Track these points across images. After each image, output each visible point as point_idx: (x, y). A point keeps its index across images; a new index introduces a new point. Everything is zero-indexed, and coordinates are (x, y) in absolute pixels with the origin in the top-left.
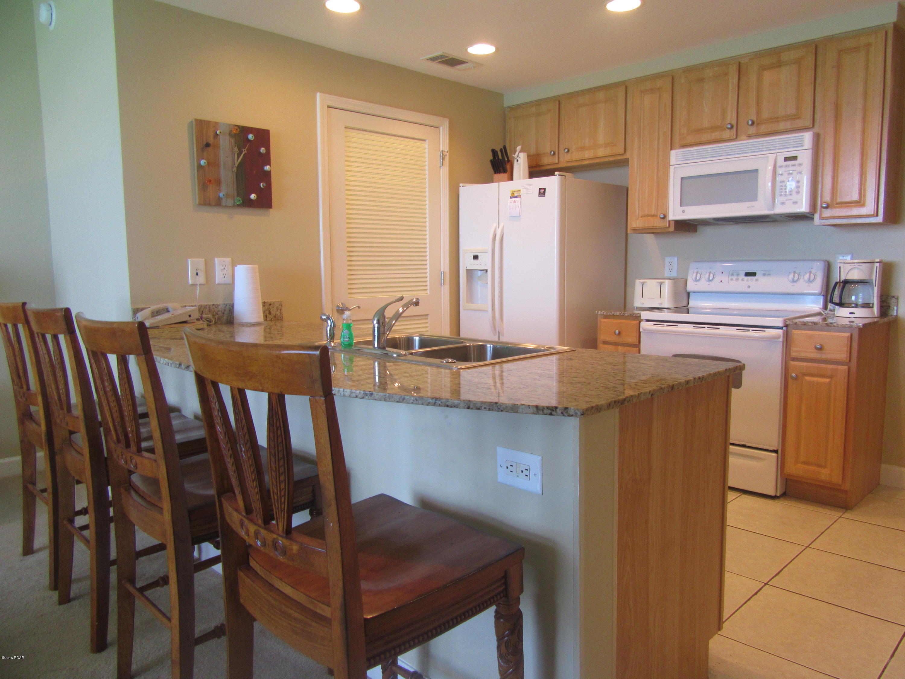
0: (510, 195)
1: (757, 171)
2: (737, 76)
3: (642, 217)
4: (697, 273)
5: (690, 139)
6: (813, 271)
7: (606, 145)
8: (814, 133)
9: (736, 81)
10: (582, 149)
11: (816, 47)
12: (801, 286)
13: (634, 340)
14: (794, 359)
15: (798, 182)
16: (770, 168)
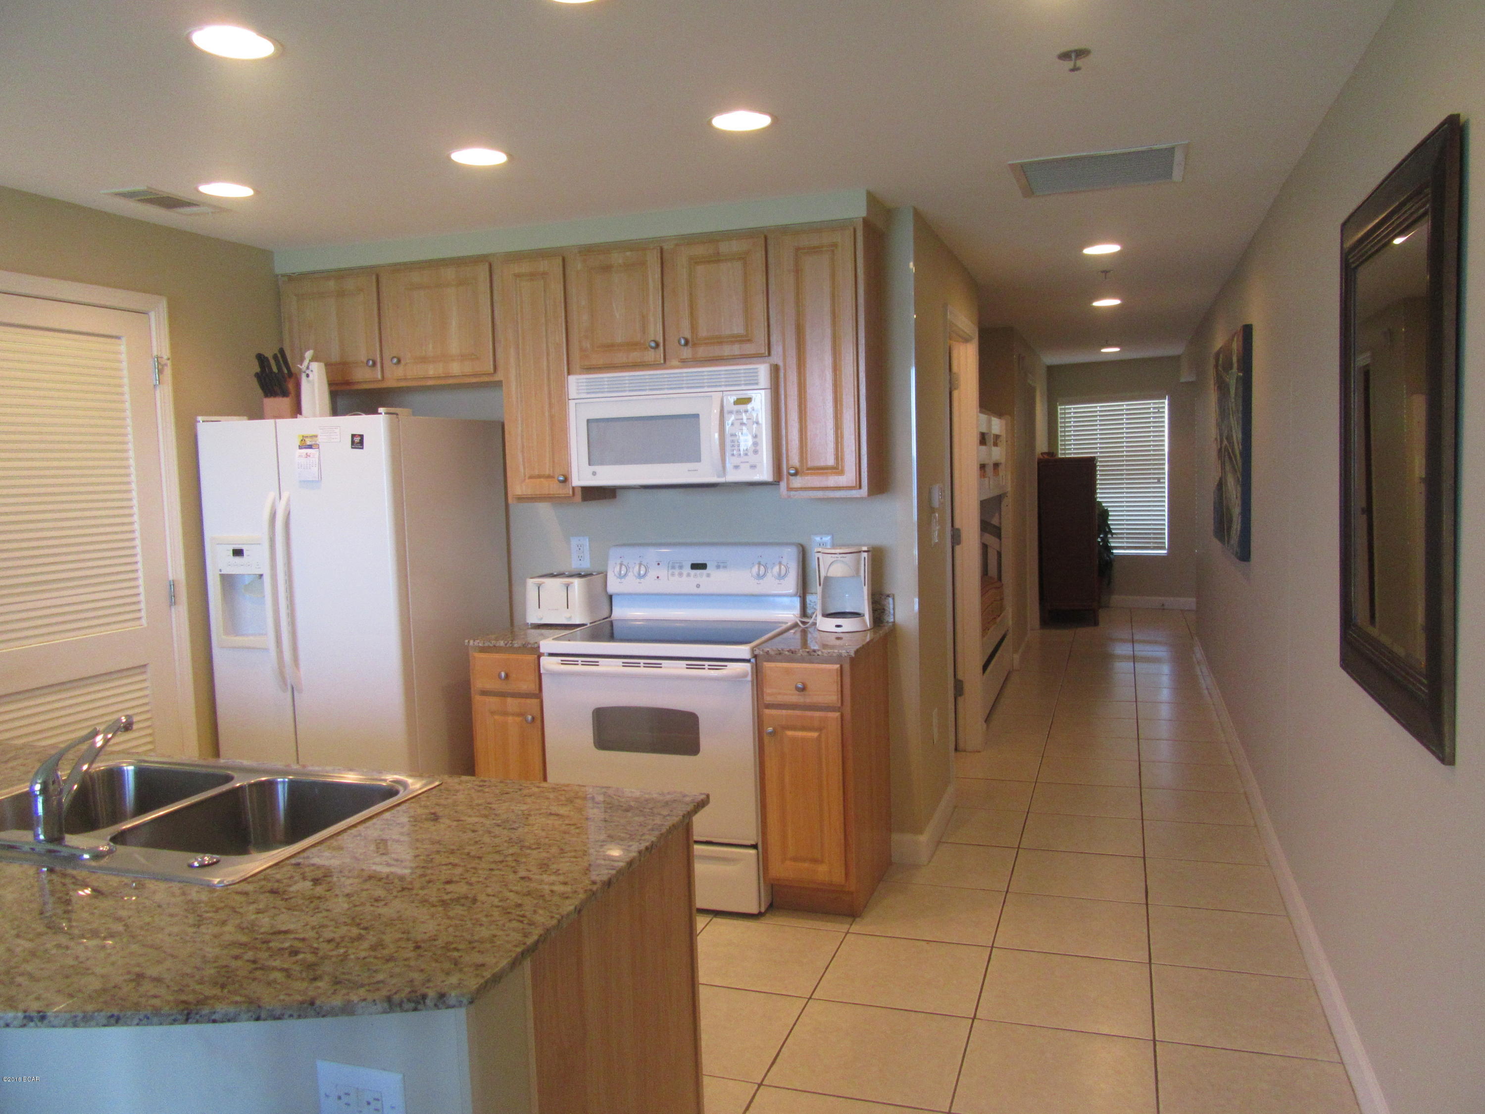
0: (298, 443)
1: (697, 416)
2: (659, 270)
3: (530, 477)
4: (621, 564)
5: (598, 359)
6: (784, 561)
7: (463, 357)
8: (771, 365)
9: (658, 275)
10: (424, 360)
11: (766, 238)
12: (769, 585)
13: (531, 687)
14: (768, 706)
15: (756, 436)
16: (716, 411)
